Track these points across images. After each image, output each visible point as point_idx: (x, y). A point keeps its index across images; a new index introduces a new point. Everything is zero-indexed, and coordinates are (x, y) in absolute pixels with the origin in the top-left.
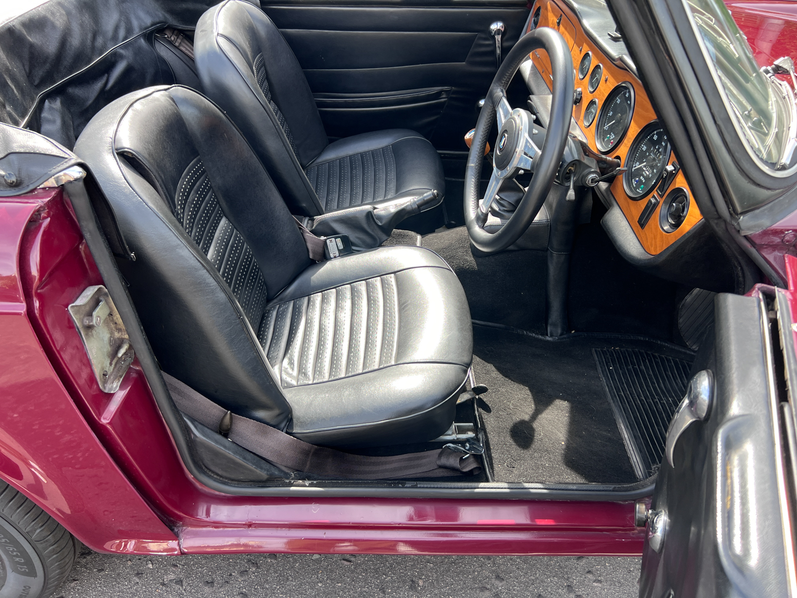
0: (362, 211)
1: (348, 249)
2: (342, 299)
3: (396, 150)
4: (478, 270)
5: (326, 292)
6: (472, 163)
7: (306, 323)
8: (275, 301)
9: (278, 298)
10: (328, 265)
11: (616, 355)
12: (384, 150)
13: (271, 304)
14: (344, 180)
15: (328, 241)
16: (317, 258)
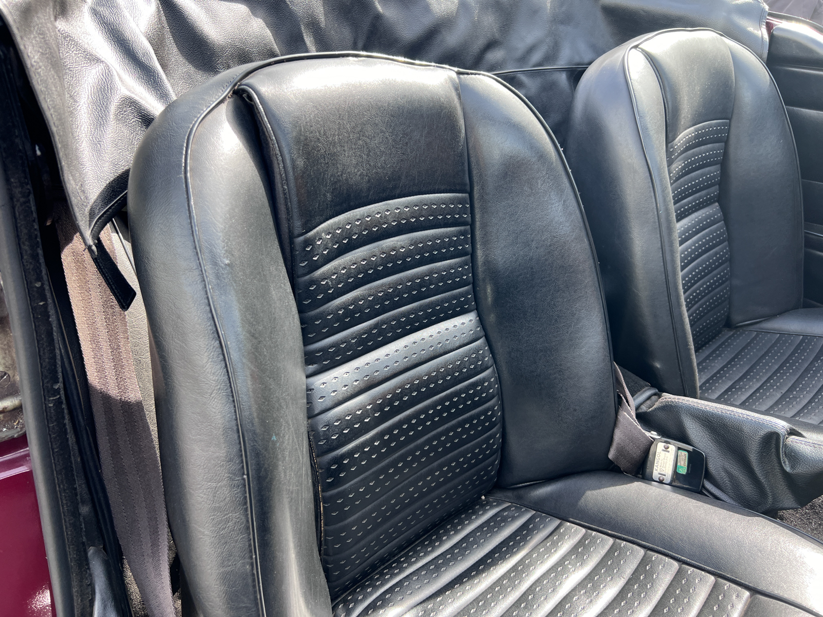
5: (594, 533)
7: (514, 569)
8: (510, 494)
9: (515, 493)
10: (636, 488)
13: (499, 495)
14: (790, 367)
15: (661, 446)
16: (623, 464)
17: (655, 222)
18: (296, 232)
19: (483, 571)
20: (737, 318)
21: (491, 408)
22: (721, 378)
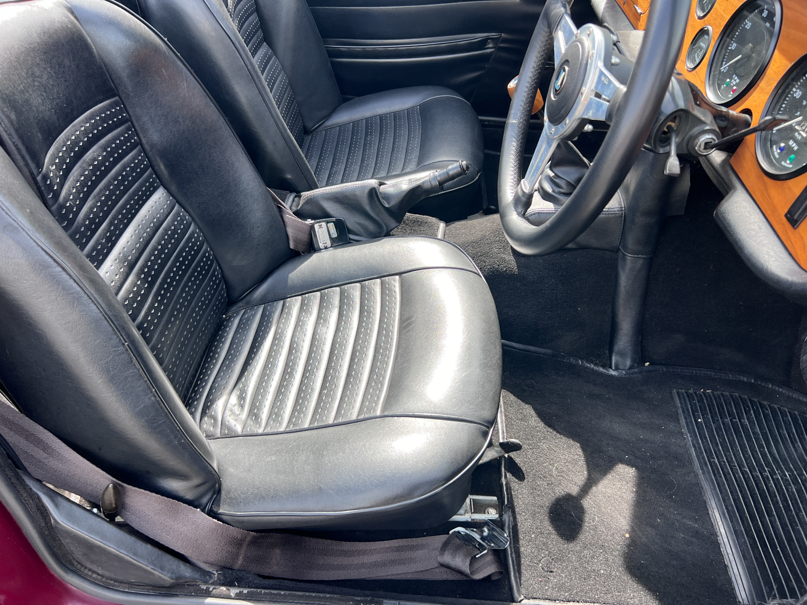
0: (363, 187)
1: (343, 237)
2: (327, 308)
3: (425, 112)
4: (519, 273)
5: (307, 295)
6: (515, 119)
7: (275, 339)
8: (240, 304)
9: (244, 301)
10: (315, 259)
11: (707, 400)
12: (409, 112)
13: (234, 308)
14: (355, 147)
15: (316, 226)
16: (301, 248)
17: (248, 76)
18: (35, 172)
19: (257, 351)
20: (309, 125)
21: (206, 251)
22: (321, 171)
